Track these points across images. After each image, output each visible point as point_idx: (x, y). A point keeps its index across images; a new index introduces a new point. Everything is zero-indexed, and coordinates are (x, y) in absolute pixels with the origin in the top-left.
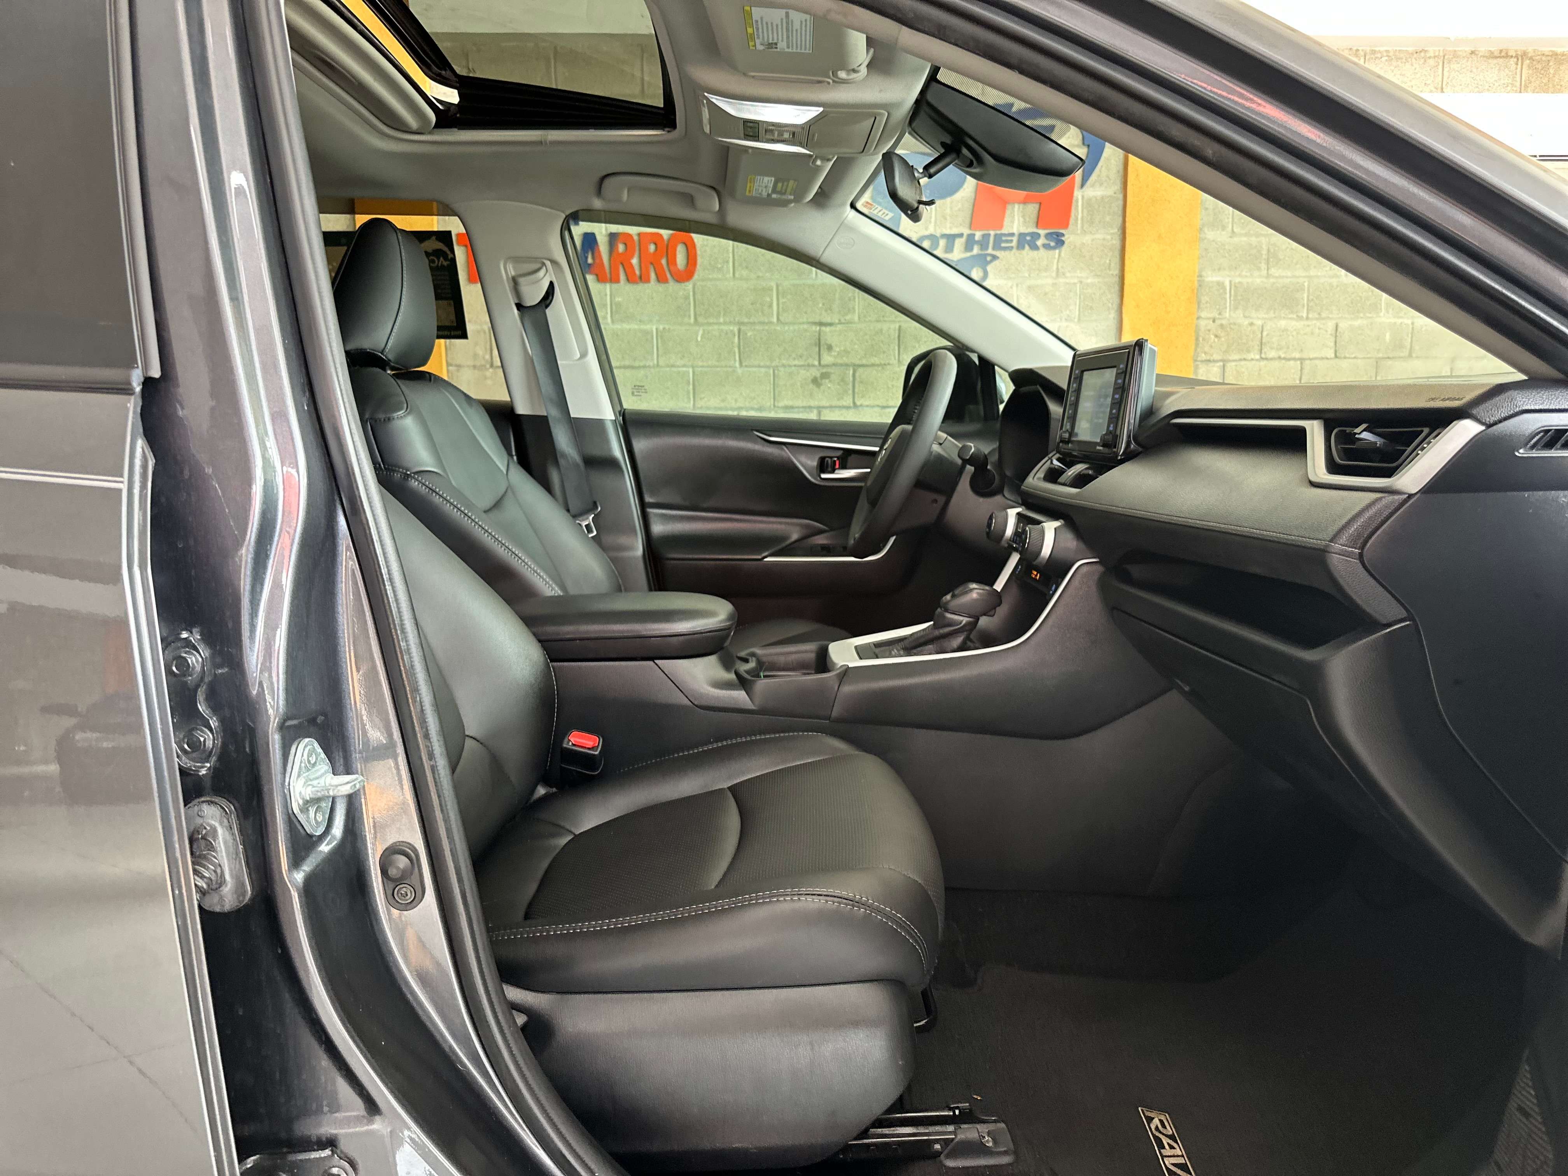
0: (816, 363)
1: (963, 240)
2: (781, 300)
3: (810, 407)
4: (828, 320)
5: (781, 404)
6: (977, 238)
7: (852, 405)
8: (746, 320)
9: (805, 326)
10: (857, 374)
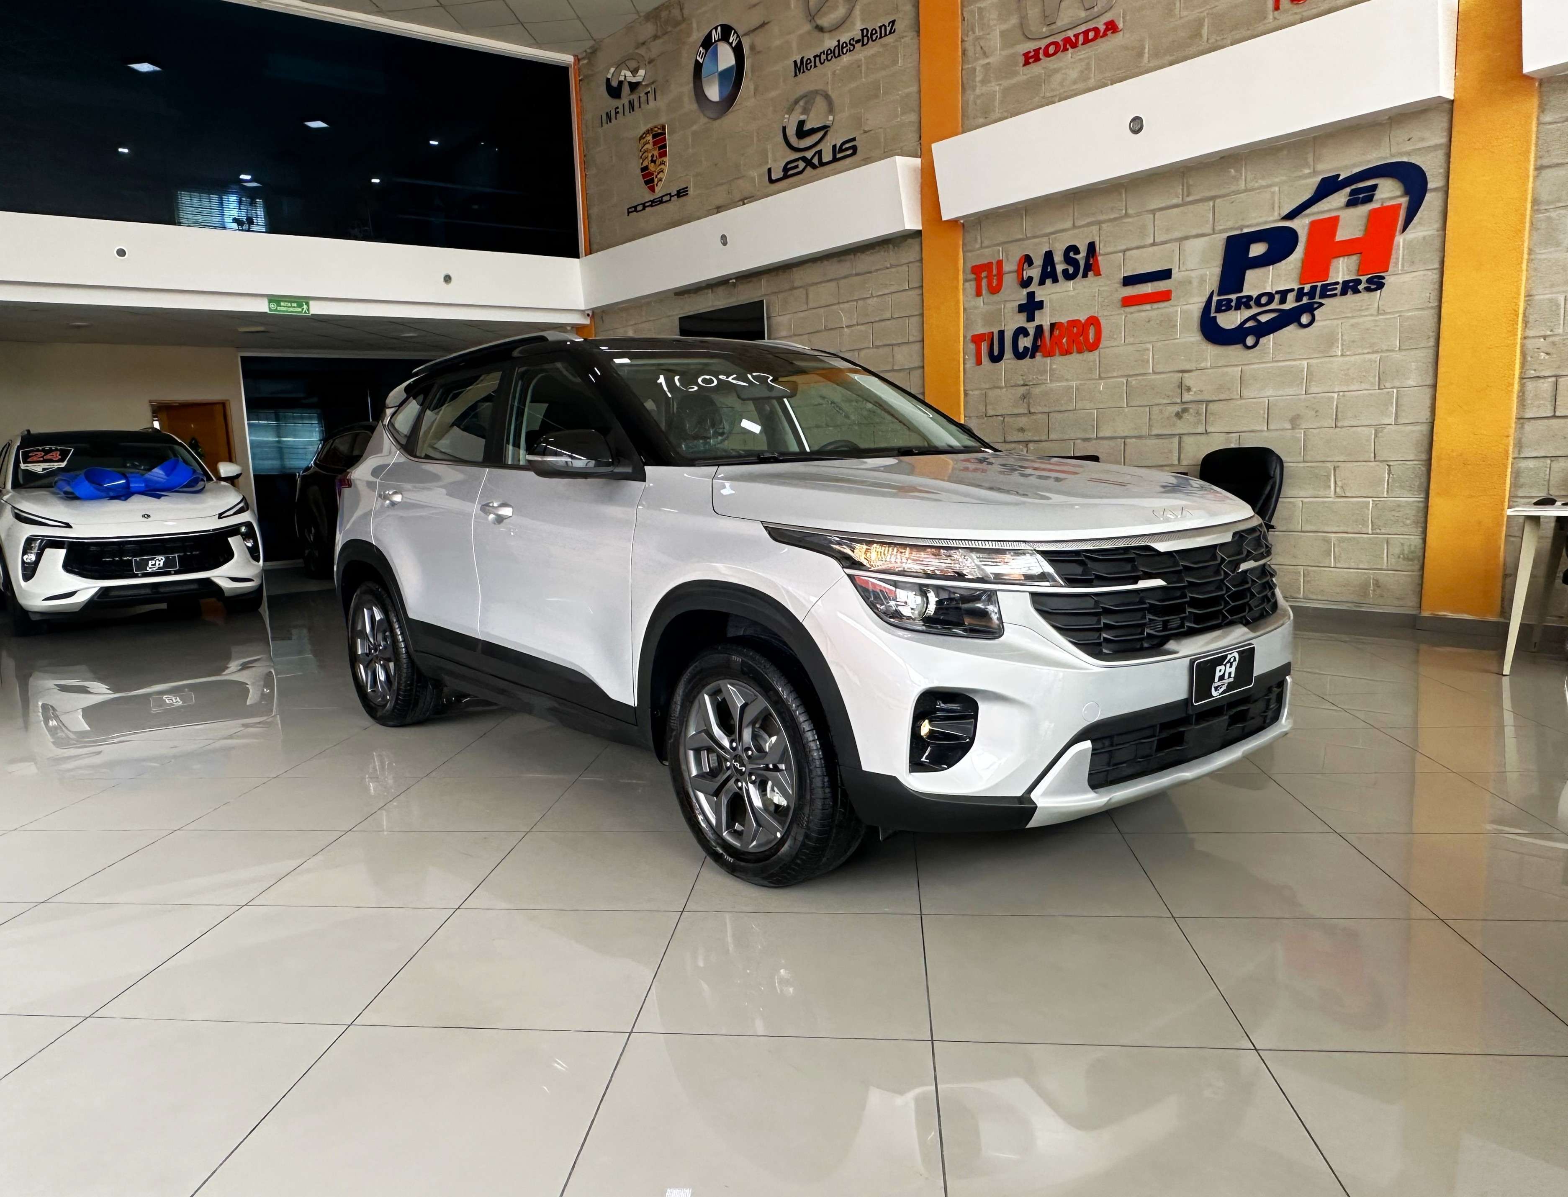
0: (1179, 401)
1: (1295, 293)
2: (1156, 357)
3: (1174, 435)
4: (1188, 367)
5: (1154, 433)
6: (1306, 291)
7: (1204, 432)
8: (1131, 373)
9: (1172, 374)
10: (1209, 407)
